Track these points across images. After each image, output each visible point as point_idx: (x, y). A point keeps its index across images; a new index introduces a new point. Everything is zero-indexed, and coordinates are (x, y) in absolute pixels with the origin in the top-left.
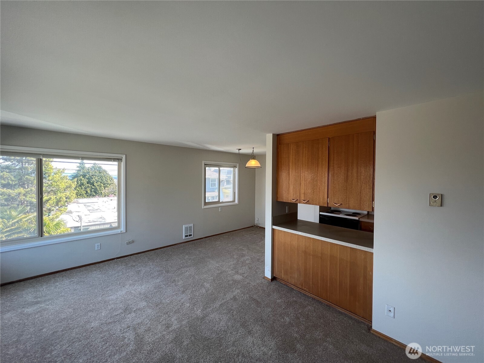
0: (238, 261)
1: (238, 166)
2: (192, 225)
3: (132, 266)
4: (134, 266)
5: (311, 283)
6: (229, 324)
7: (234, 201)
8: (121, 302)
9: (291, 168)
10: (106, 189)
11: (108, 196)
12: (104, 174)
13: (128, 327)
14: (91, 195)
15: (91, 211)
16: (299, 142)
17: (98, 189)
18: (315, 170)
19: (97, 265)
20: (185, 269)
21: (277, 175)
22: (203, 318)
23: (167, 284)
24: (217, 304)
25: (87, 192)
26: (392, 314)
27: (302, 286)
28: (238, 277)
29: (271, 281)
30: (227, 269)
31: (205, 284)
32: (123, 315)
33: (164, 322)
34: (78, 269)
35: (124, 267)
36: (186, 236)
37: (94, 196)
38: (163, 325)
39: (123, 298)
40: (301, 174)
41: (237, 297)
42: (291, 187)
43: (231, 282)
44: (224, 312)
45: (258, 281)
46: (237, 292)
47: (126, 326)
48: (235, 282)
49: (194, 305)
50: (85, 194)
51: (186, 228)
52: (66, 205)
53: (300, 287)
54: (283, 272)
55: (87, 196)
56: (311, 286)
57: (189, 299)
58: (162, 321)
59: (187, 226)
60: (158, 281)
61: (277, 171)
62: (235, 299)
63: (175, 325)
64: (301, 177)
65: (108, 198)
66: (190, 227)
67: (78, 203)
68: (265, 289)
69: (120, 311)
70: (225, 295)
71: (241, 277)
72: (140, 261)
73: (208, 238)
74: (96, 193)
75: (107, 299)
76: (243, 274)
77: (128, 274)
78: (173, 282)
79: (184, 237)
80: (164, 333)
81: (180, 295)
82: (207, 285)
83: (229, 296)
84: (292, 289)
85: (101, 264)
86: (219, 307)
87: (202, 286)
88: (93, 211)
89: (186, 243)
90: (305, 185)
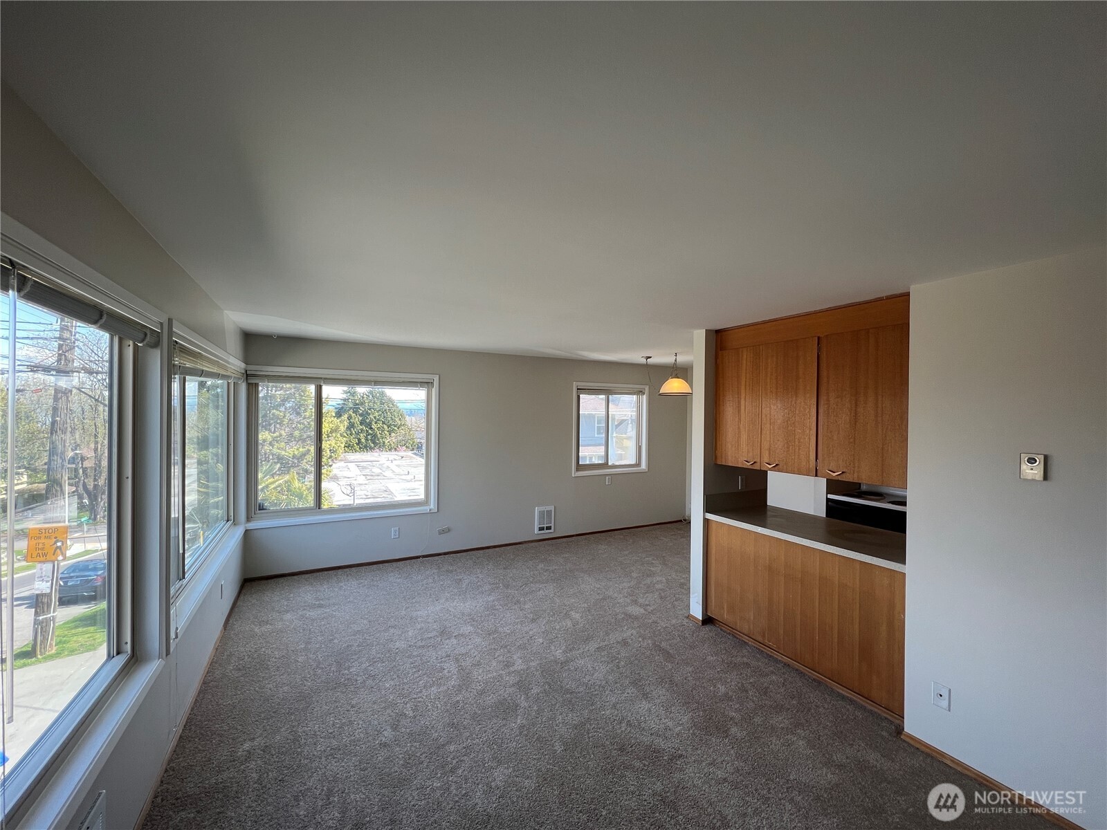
0: (640, 583)
1: (647, 391)
2: (552, 508)
3: (447, 571)
4: (452, 571)
5: (782, 632)
6: (610, 677)
7: (638, 464)
8: (435, 622)
9: (743, 396)
10: (393, 434)
11: (395, 449)
12: (388, 407)
13: (447, 656)
14: (366, 447)
15: (368, 477)
16: (759, 345)
17: (379, 435)
18: (792, 401)
19: (394, 564)
20: (537, 585)
21: (716, 411)
22: (566, 662)
23: (506, 605)
24: (592, 646)
25: (359, 440)
26: (945, 703)
27: (764, 636)
28: (635, 610)
29: (703, 624)
30: (616, 595)
31: (573, 613)
32: (439, 639)
33: (501, 658)
34: (367, 567)
35: (435, 571)
36: (541, 529)
37: (371, 448)
38: (500, 662)
39: (437, 617)
40: (764, 411)
41: (629, 640)
42: (744, 437)
43: (620, 617)
44: (603, 659)
45: (674, 621)
46: (629, 633)
47: (444, 655)
48: (629, 616)
49: (551, 641)
50: (358, 444)
51: (542, 513)
52: (330, 464)
53: (760, 639)
54: (725, 607)
55: (360, 448)
56: (782, 637)
57: (543, 632)
58: (499, 656)
59: (542, 508)
60: (491, 598)
61: (716, 403)
62: (624, 643)
63: (519, 665)
64: (764, 416)
65: (396, 453)
66: (549, 512)
67: (347, 461)
68: (687, 635)
69: (434, 633)
70: (607, 634)
71: (642, 610)
72: (459, 564)
73: (584, 537)
74: (374, 442)
75: (414, 614)
76: (647, 605)
77: (442, 583)
78: (515, 604)
79: (536, 531)
80: (501, 672)
81: (527, 624)
82: (576, 616)
83: (615, 637)
84: (745, 642)
85: (401, 563)
86: (595, 651)
87: (567, 615)
88: (372, 478)
89: (541, 543)
90: (772, 431)
